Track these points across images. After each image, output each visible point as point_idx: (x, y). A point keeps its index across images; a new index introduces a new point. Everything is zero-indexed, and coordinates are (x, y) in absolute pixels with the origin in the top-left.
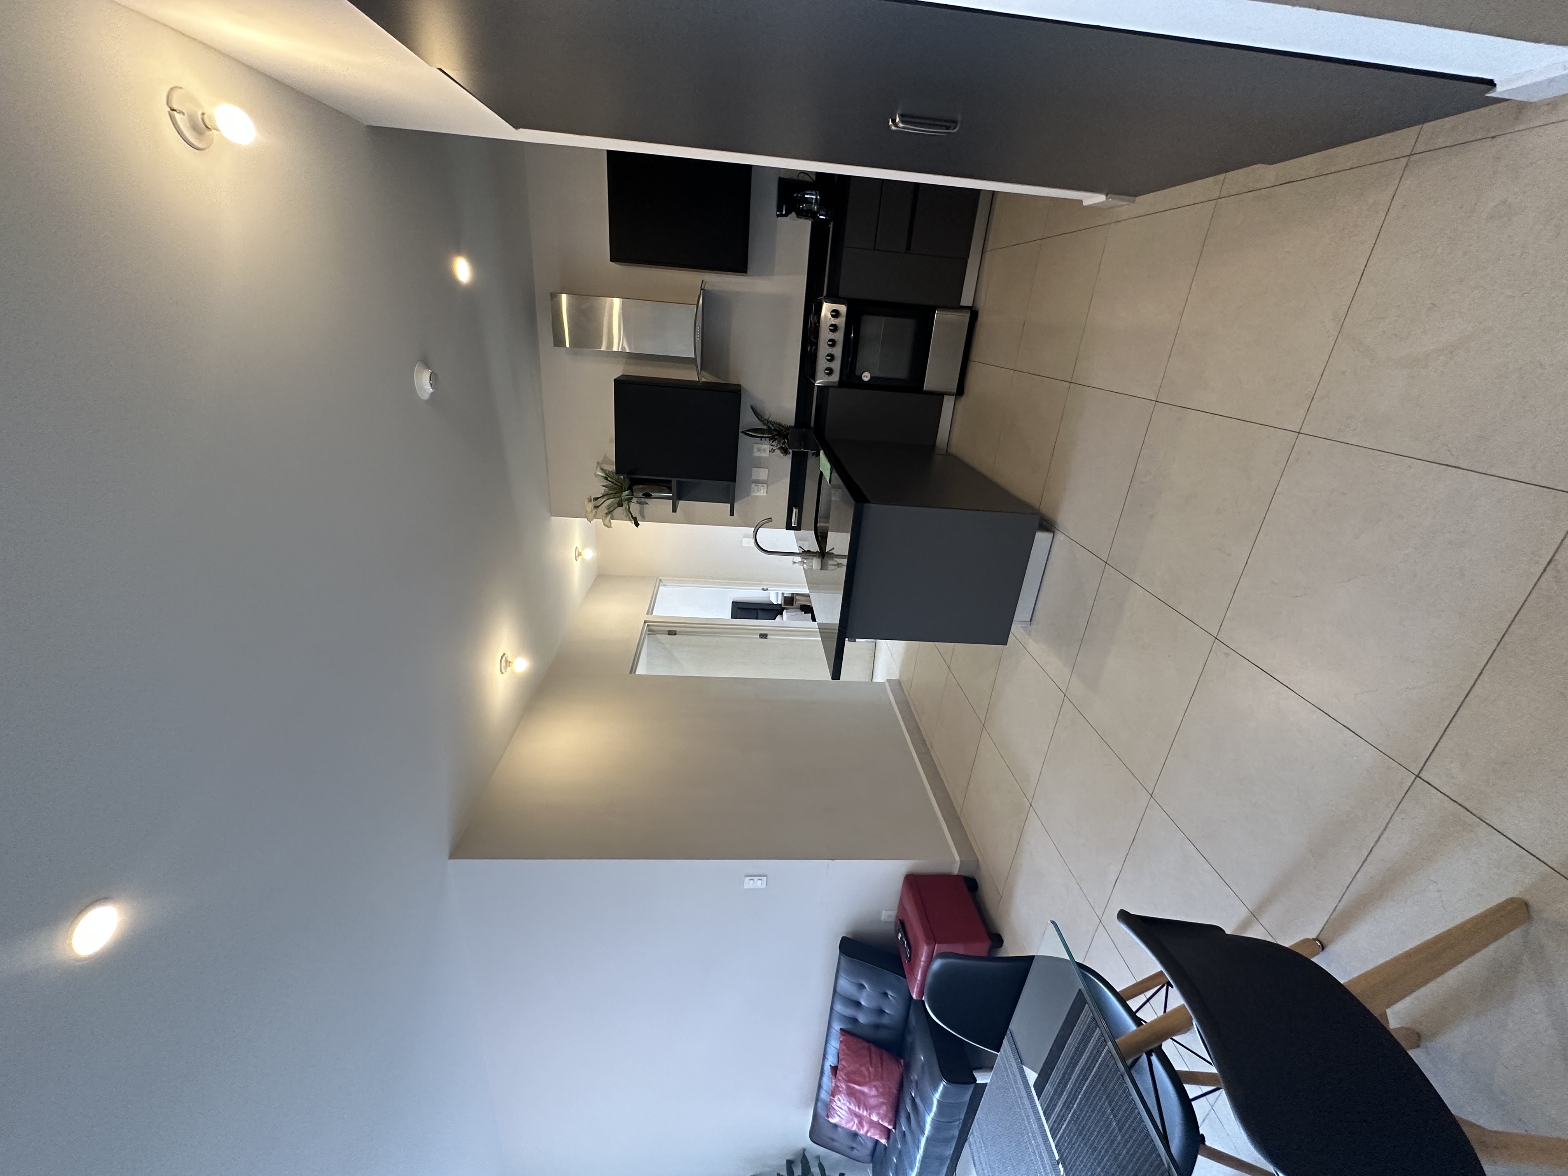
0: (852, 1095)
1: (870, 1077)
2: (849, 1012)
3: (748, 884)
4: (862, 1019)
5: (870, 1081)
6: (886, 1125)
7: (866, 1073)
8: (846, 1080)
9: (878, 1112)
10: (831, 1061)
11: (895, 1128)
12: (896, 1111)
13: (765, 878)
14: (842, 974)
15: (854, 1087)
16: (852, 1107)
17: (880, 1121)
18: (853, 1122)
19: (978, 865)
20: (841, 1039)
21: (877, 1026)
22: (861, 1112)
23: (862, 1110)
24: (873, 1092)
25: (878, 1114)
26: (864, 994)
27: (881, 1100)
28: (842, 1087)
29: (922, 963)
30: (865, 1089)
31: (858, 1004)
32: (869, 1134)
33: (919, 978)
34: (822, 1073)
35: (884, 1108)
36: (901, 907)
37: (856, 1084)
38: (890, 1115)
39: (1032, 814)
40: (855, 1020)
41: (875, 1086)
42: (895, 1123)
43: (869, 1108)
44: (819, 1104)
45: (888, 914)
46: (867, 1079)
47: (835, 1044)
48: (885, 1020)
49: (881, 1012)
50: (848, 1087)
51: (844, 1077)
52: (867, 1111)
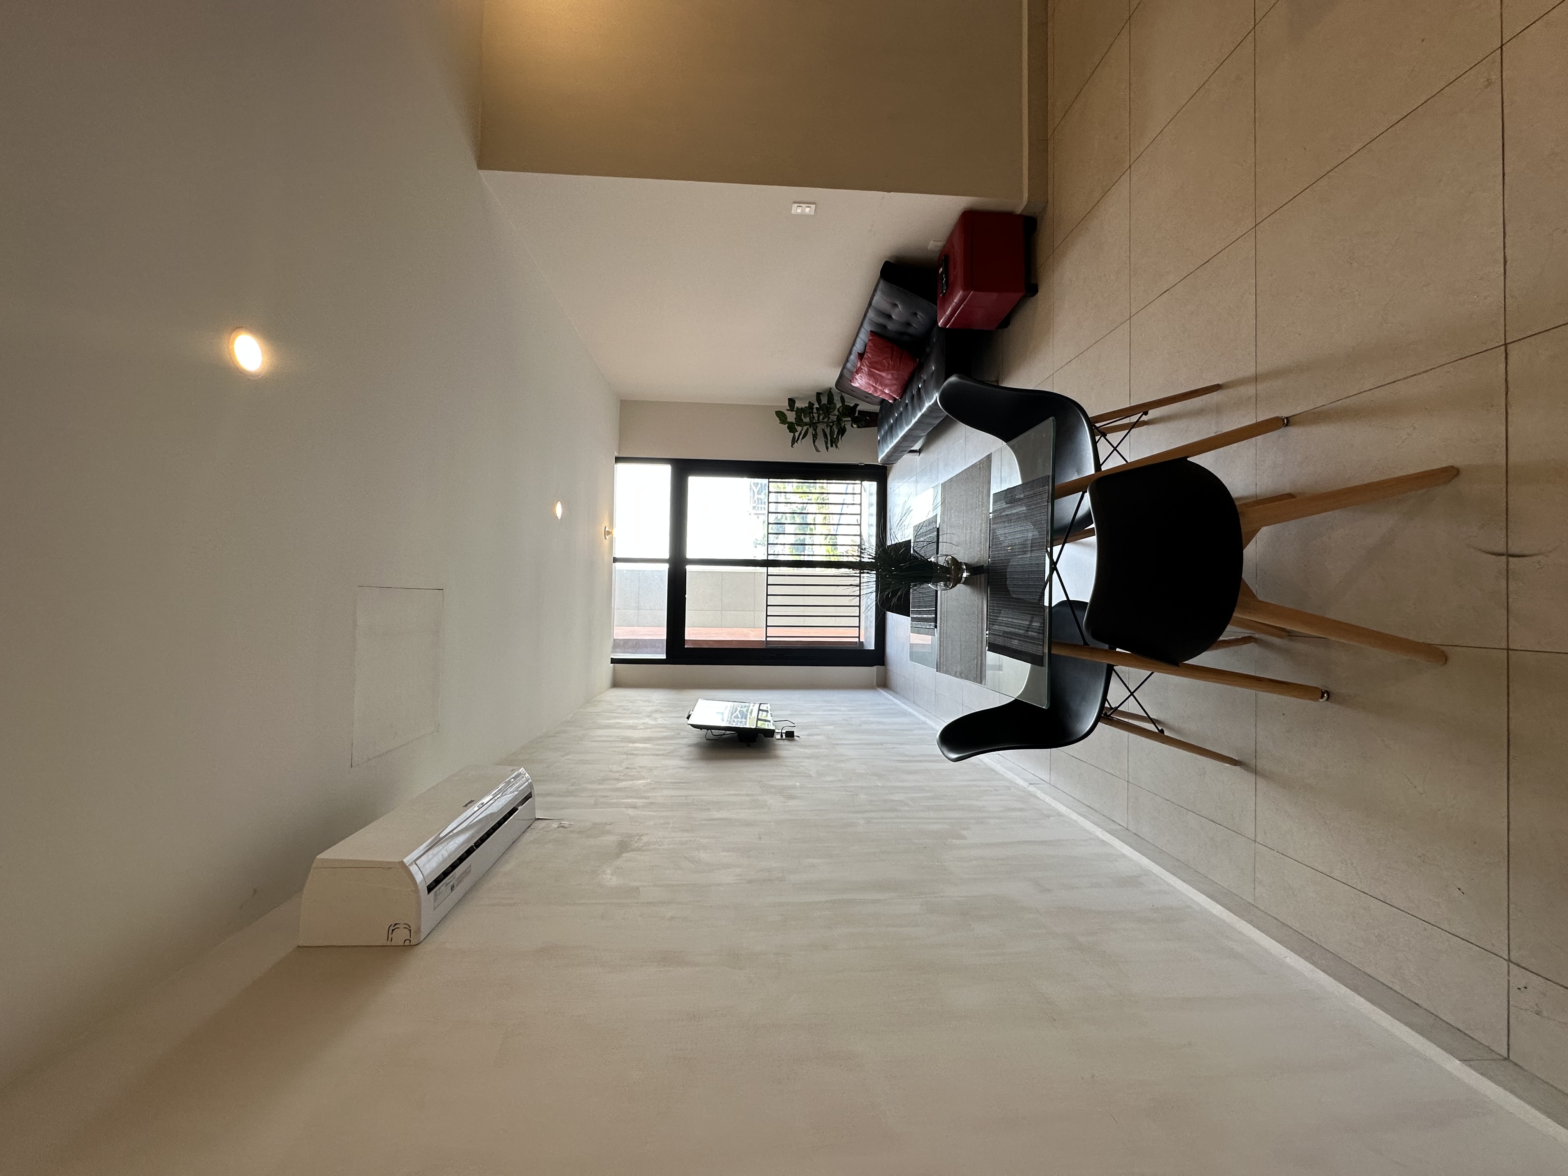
0: (871, 375)
1: (888, 367)
2: (881, 320)
3: (797, 210)
4: (891, 326)
5: (888, 370)
6: (895, 396)
7: (886, 364)
8: (869, 367)
9: (891, 388)
10: (859, 347)
11: (901, 399)
12: (904, 389)
13: (815, 205)
14: (878, 293)
15: (875, 372)
16: (871, 382)
17: (891, 394)
18: (870, 389)
19: (1044, 209)
20: (870, 338)
21: (902, 334)
22: (877, 386)
23: (878, 385)
24: (890, 376)
25: (890, 390)
26: (897, 310)
27: (895, 382)
28: (865, 370)
29: (954, 304)
30: (884, 374)
31: (889, 317)
32: (881, 397)
33: (947, 313)
34: (850, 353)
35: (896, 387)
36: (950, 240)
37: (876, 369)
38: (899, 391)
39: (1126, 177)
40: (884, 327)
41: (891, 373)
42: (902, 395)
43: (886, 386)
44: (845, 371)
45: (934, 244)
46: (886, 368)
47: (863, 337)
48: (911, 330)
49: (908, 324)
50: (870, 371)
51: (868, 364)
52: (882, 386)
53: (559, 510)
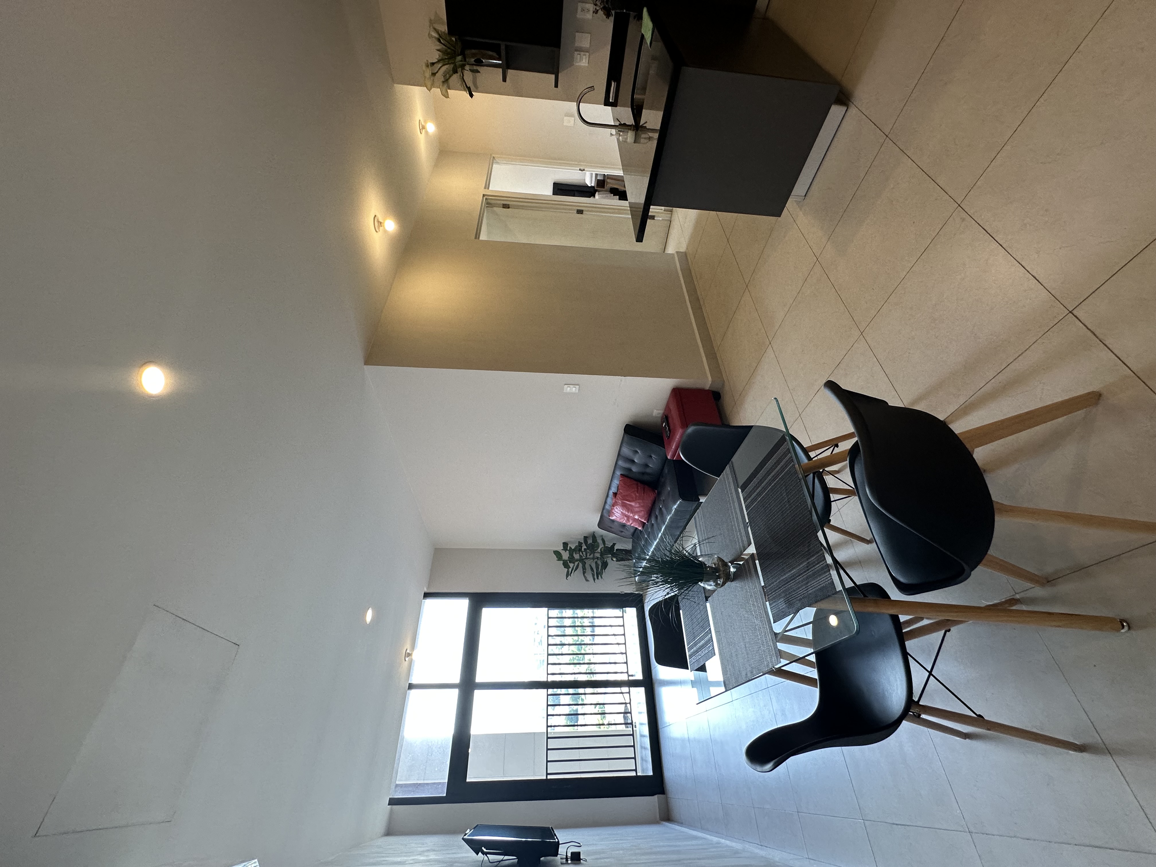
0: (624, 506)
1: (636, 498)
2: (627, 465)
3: (568, 389)
4: (634, 469)
5: (636, 499)
6: (643, 520)
7: (634, 496)
8: (621, 499)
9: (639, 514)
10: (613, 489)
11: (648, 522)
12: (650, 513)
13: (578, 386)
14: (624, 445)
15: (626, 503)
16: (624, 512)
17: (640, 519)
18: (623, 519)
19: (723, 384)
20: (620, 479)
21: (643, 474)
22: (629, 514)
23: (629, 513)
24: (637, 505)
25: (639, 516)
26: (637, 456)
27: (641, 509)
28: (619, 502)
29: (677, 439)
30: (633, 504)
31: (633, 462)
32: (632, 525)
33: (673, 448)
34: (607, 496)
35: (643, 513)
36: (667, 407)
37: (628, 501)
38: (646, 516)
39: (770, 350)
40: (630, 470)
41: (638, 502)
42: (649, 519)
43: (634, 513)
44: (605, 511)
45: (657, 412)
46: (634, 499)
47: (616, 482)
48: (648, 470)
49: (646, 466)
50: (623, 503)
51: (621, 497)
52: (632, 513)
53: (369, 616)
